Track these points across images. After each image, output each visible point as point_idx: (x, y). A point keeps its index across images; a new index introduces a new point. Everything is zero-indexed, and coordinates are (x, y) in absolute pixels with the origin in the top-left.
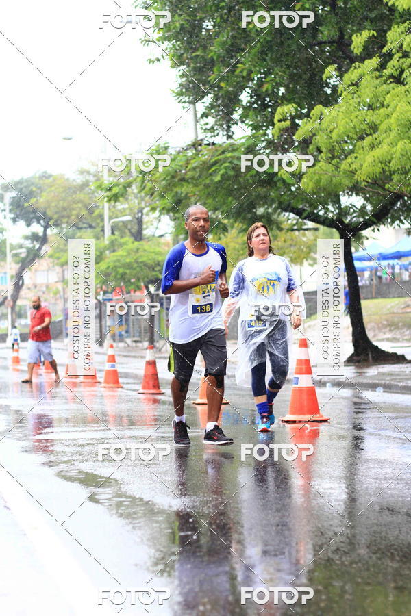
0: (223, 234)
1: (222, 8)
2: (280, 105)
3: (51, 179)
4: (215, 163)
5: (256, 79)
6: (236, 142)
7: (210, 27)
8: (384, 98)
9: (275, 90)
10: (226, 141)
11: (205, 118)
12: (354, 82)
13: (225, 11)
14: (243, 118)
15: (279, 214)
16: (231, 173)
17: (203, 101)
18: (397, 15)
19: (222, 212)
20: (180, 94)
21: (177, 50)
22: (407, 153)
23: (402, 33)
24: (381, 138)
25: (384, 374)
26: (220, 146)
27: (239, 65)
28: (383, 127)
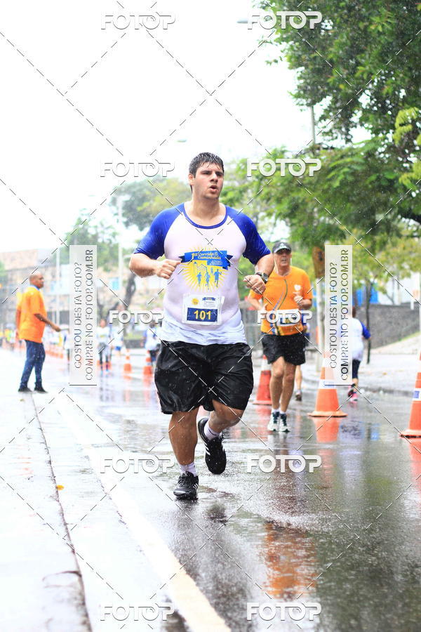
0: (341, 240)
1: (343, 8)
2: (403, 108)
3: (165, 183)
4: (334, 168)
5: (376, 80)
6: (355, 147)
7: (329, 27)
9: (397, 93)
10: (345, 145)
11: (323, 121)
13: (346, 11)
14: (363, 121)
15: (399, 221)
16: (350, 179)
17: (321, 103)
19: (340, 219)
20: (298, 96)
21: (295, 51)
26: (340, 150)
27: (359, 68)
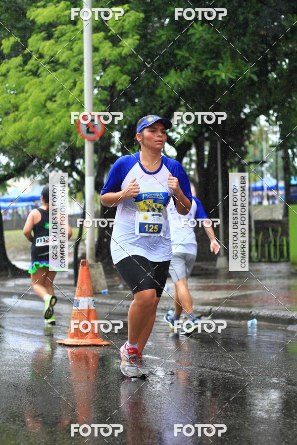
8: (24, 86)
12: (4, 73)
18: (36, 27)
22: (39, 126)
23: (39, 40)
24: (21, 115)
25: (18, 286)
28: (22, 107)
